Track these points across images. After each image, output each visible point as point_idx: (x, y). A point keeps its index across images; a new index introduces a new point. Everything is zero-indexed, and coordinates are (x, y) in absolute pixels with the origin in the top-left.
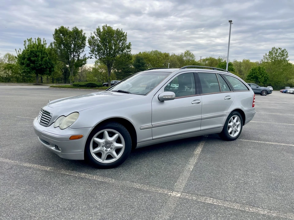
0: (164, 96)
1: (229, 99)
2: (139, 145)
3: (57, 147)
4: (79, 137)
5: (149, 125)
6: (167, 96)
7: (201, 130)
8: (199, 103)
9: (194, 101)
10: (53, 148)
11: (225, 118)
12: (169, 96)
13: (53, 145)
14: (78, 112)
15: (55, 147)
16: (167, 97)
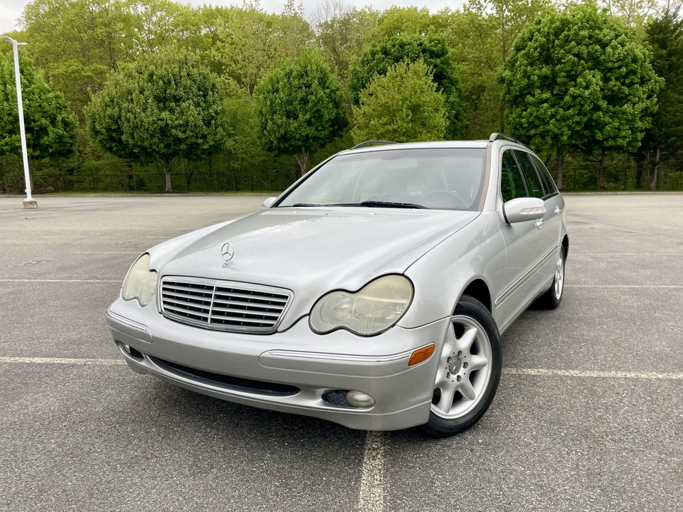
0: (523, 210)
5: (503, 291)
6: (531, 209)
10: (316, 403)
12: (538, 209)
13: (313, 395)
14: (403, 275)
15: (320, 400)
16: (532, 213)
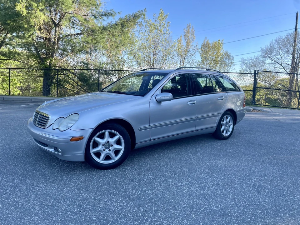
0: (162, 97)
1: (222, 99)
2: (137, 145)
3: (56, 149)
4: (80, 139)
5: (147, 125)
7: (196, 131)
8: (194, 103)
9: (189, 102)
10: (52, 150)
11: (218, 118)
12: (167, 97)
13: (51, 147)
14: (78, 114)
15: (54, 149)
16: (164, 98)
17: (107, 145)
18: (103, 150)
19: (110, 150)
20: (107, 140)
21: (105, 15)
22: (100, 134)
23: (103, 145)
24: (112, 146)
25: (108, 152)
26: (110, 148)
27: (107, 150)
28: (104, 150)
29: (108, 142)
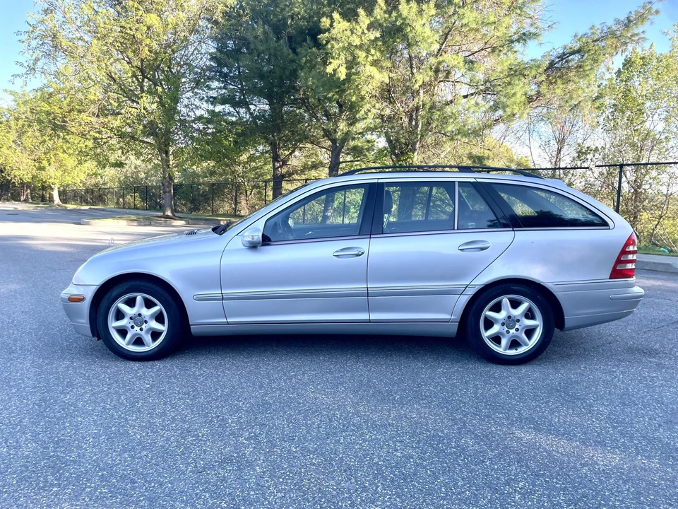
1: (483, 249)
2: (194, 329)
5: (215, 293)
7: (370, 321)
8: (357, 255)
9: (341, 250)
17: (139, 320)
18: (129, 326)
19: (141, 329)
20: (138, 310)
21: (518, 41)
22: (128, 298)
23: (131, 318)
24: (146, 322)
25: (139, 331)
26: (143, 327)
27: (137, 329)
28: (132, 327)
29: (140, 315)
